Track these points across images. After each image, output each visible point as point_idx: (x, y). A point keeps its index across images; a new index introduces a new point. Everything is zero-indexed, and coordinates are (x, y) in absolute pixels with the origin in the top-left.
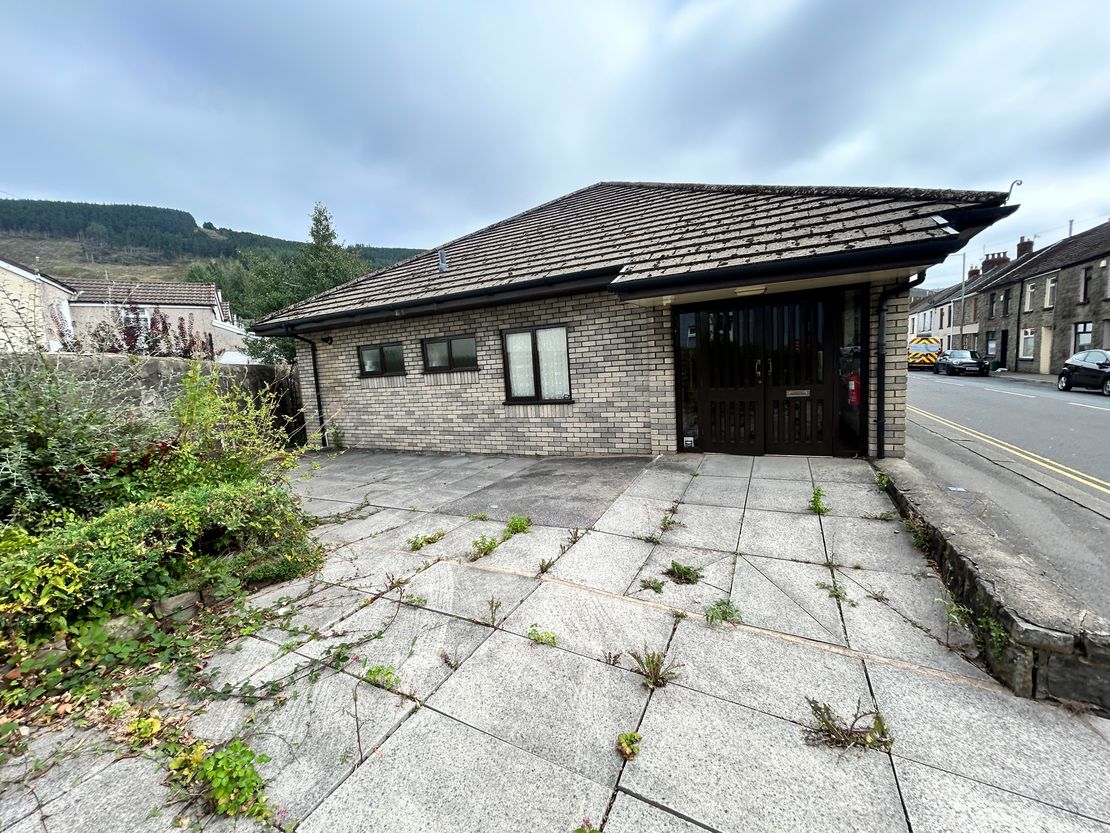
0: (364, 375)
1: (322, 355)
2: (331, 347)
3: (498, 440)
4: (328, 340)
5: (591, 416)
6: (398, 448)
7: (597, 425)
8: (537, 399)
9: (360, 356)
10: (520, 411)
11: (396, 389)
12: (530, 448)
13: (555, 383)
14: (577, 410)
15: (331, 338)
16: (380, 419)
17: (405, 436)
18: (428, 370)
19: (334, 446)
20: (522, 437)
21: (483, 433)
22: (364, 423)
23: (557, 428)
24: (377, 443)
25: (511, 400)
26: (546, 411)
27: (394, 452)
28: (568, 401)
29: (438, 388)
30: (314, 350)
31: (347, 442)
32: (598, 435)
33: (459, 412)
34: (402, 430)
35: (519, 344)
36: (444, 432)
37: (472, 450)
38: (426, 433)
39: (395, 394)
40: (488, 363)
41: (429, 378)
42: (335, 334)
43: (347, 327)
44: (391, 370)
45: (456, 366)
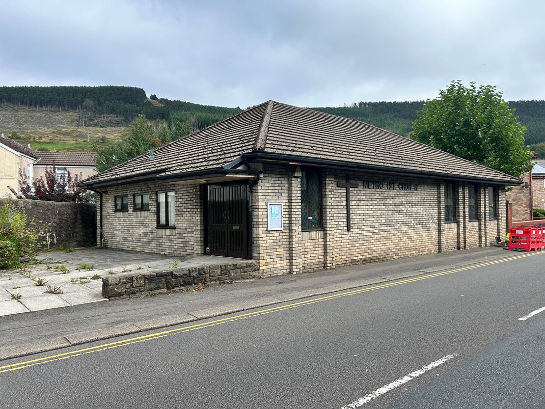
0: (116, 211)
1: (104, 200)
2: (107, 196)
3: (153, 247)
4: (106, 192)
5: (181, 236)
6: (124, 249)
7: (182, 240)
8: (166, 226)
9: (115, 201)
10: (161, 232)
11: (126, 218)
12: (163, 251)
13: (172, 221)
14: (176, 232)
15: (107, 191)
16: (119, 233)
17: (126, 243)
18: (135, 210)
19: (105, 247)
20: (160, 245)
21: (149, 243)
22: (115, 235)
23: (172, 242)
24: (118, 246)
25: (159, 226)
26: (168, 232)
28: (174, 228)
29: (137, 218)
30: (101, 197)
31: (109, 245)
32: (182, 245)
33: (143, 231)
34: (125, 239)
35: (162, 198)
36: (139, 241)
37: (146, 251)
38: (132, 241)
39: (125, 221)
40: (153, 207)
41: (135, 213)
42: (109, 189)
43: (111, 186)
44: (124, 209)
45: (143, 208)
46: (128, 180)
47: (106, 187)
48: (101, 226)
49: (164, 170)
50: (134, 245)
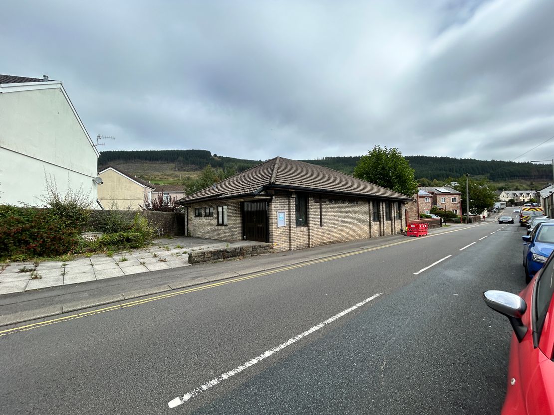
0: (196, 216)
3: (215, 236)
4: (190, 207)
5: (230, 230)
7: (231, 232)
8: (222, 225)
9: (195, 211)
10: (220, 228)
11: (201, 220)
12: (220, 238)
13: (226, 222)
14: (228, 228)
16: (197, 228)
17: (201, 234)
18: (206, 216)
19: (189, 236)
20: (219, 235)
21: (213, 234)
22: (195, 230)
23: (225, 233)
24: (196, 235)
25: (219, 225)
26: (223, 228)
27: (199, 238)
28: (226, 226)
29: (207, 220)
30: (188, 209)
31: (192, 235)
32: (231, 235)
33: (210, 227)
34: (200, 232)
35: (220, 209)
36: (208, 233)
37: (212, 238)
38: (204, 233)
39: (200, 222)
40: (215, 214)
41: (205, 218)
42: (192, 205)
43: (193, 203)
44: (200, 215)
45: (210, 215)
46: (202, 200)
47: (190, 203)
48: (188, 225)
49: (221, 195)
50: (205, 235)
